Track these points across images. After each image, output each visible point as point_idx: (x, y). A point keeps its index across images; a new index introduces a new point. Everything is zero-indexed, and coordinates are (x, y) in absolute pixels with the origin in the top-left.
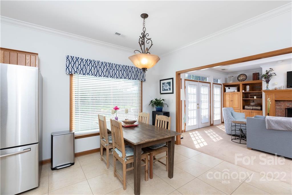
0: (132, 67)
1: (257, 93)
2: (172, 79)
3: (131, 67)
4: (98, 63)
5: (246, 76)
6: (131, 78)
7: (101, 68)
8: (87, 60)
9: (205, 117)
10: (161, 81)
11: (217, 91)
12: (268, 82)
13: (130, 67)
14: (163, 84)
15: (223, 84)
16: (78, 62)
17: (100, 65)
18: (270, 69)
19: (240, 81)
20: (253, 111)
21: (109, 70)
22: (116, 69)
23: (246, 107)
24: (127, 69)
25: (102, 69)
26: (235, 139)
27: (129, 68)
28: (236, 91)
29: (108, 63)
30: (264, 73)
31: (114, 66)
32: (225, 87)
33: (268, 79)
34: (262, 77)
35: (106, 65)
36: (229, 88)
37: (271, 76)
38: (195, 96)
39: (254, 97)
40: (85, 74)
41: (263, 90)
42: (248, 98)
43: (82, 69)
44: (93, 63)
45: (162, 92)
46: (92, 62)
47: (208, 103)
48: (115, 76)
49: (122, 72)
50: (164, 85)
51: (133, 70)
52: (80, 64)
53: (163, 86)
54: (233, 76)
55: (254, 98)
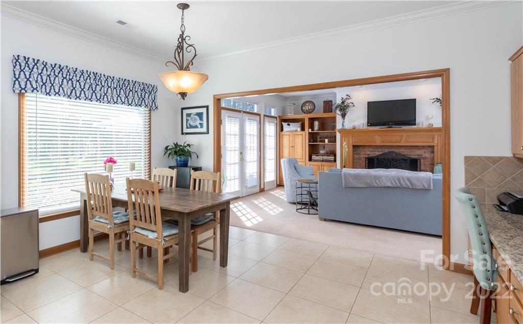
0: (136, 82)
1: (329, 134)
2: (207, 107)
3: (133, 81)
4: (75, 72)
5: (314, 104)
6: (133, 102)
7: (80, 83)
8: (55, 67)
9: (252, 176)
10: (184, 110)
11: (270, 129)
12: (344, 116)
13: (131, 81)
14: (189, 115)
15: (279, 116)
16: (37, 68)
17: (78, 76)
18: (347, 95)
19: (305, 113)
20: (324, 163)
21: (94, 87)
22: (106, 84)
23: (314, 157)
24: (126, 85)
25: (82, 84)
26: (301, 209)
27: (129, 84)
28: (299, 129)
29: (92, 73)
30: (339, 101)
31: (103, 79)
32: (283, 123)
33: (344, 111)
34: (336, 108)
35: (89, 76)
36: (289, 125)
37: (348, 106)
38: (237, 138)
40: (48, 93)
41: (337, 128)
42: (317, 142)
43: (44, 84)
44: (65, 71)
45: (185, 130)
46: (63, 70)
47: (256, 151)
48: (105, 99)
49: (117, 91)
50: (188, 118)
51: (137, 87)
52: (42, 73)
53: (187, 120)
54: (294, 104)
55: (325, 142)
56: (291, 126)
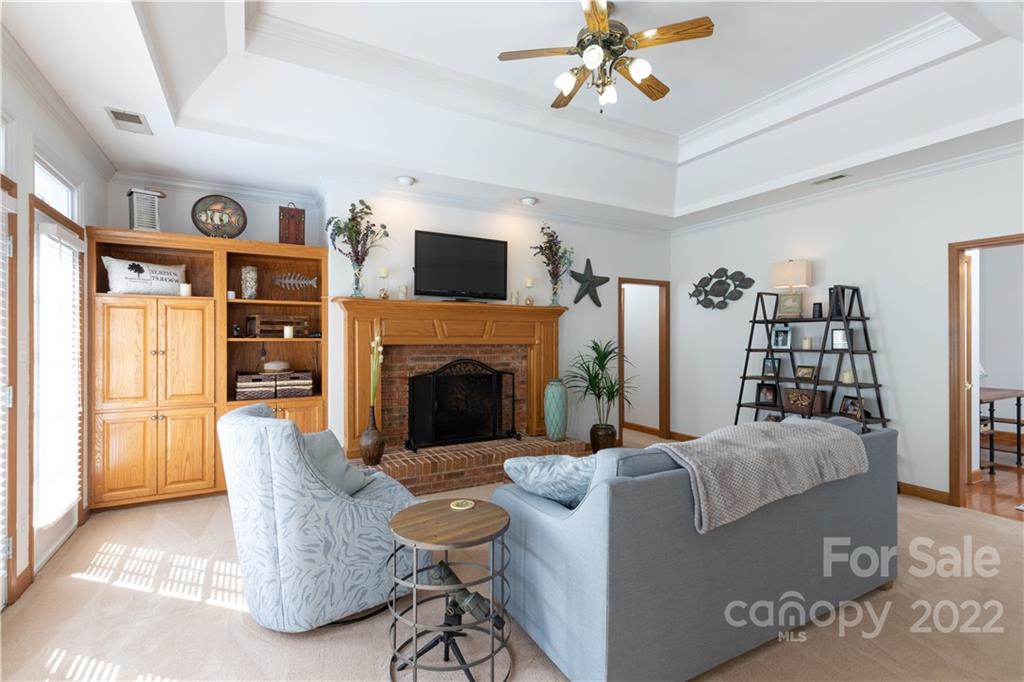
1: (298, 311)
5: (243, 210)
15: (88, 228)
18: (361, 202)
19: (209, 234)
20: (281, 403)
23: (244, 385)
28: (182, 289)
32: (105, 259)
36: (137, 269)
39: (282, 331)
41: (330, 294)
42: (253, 336)
56: (146, 275)
